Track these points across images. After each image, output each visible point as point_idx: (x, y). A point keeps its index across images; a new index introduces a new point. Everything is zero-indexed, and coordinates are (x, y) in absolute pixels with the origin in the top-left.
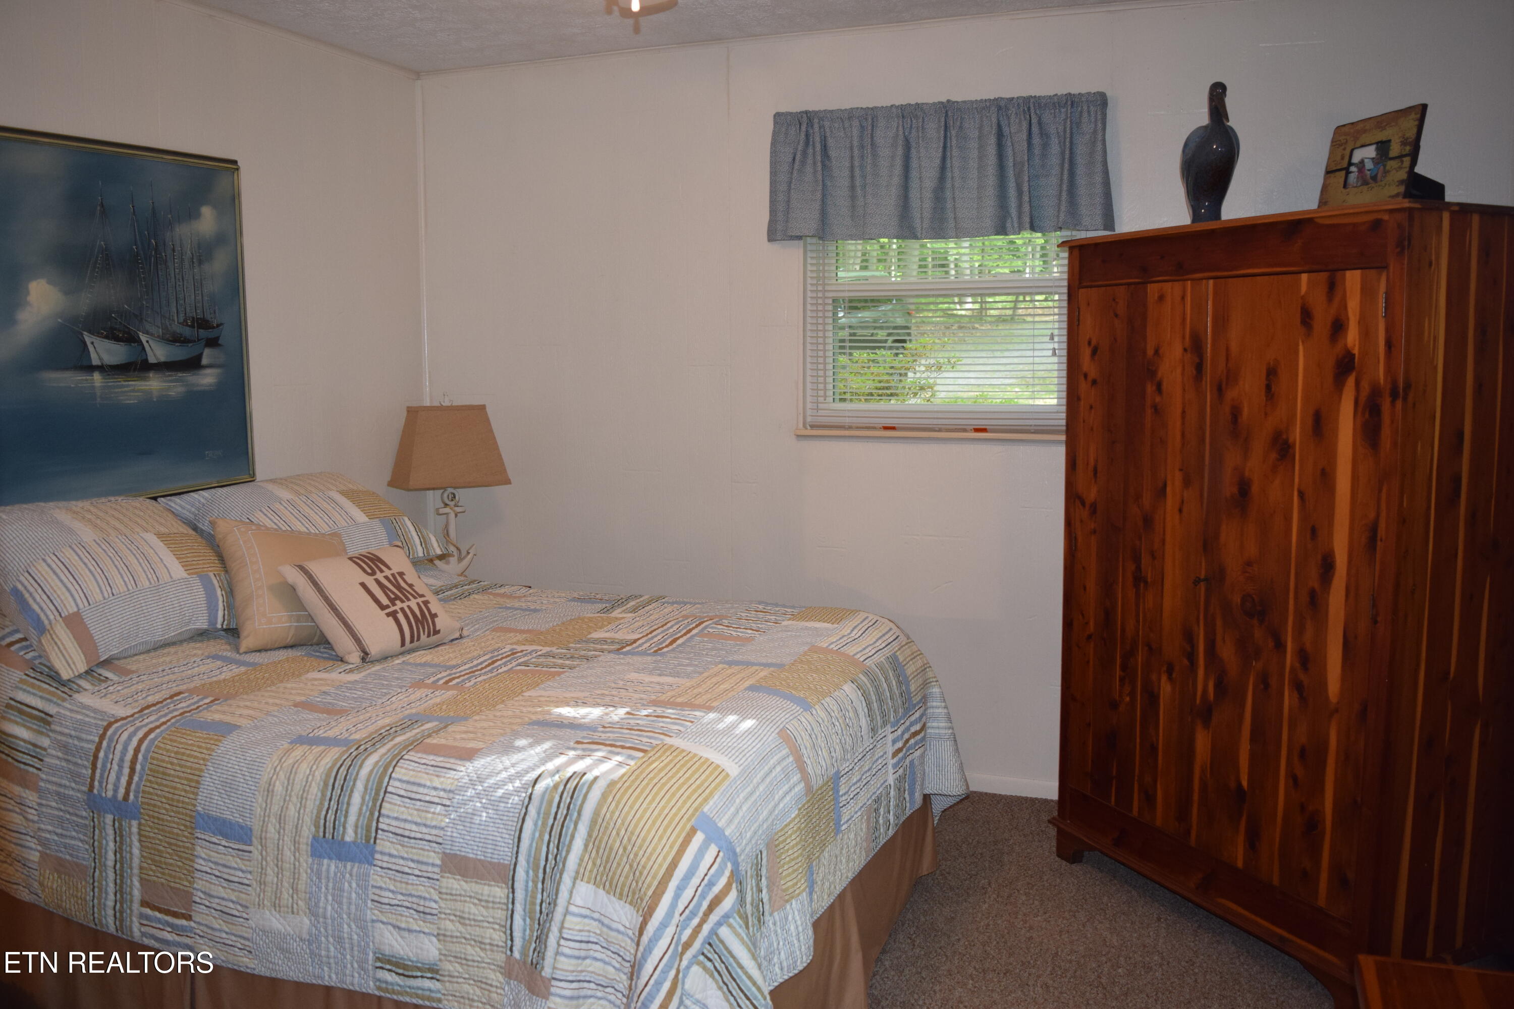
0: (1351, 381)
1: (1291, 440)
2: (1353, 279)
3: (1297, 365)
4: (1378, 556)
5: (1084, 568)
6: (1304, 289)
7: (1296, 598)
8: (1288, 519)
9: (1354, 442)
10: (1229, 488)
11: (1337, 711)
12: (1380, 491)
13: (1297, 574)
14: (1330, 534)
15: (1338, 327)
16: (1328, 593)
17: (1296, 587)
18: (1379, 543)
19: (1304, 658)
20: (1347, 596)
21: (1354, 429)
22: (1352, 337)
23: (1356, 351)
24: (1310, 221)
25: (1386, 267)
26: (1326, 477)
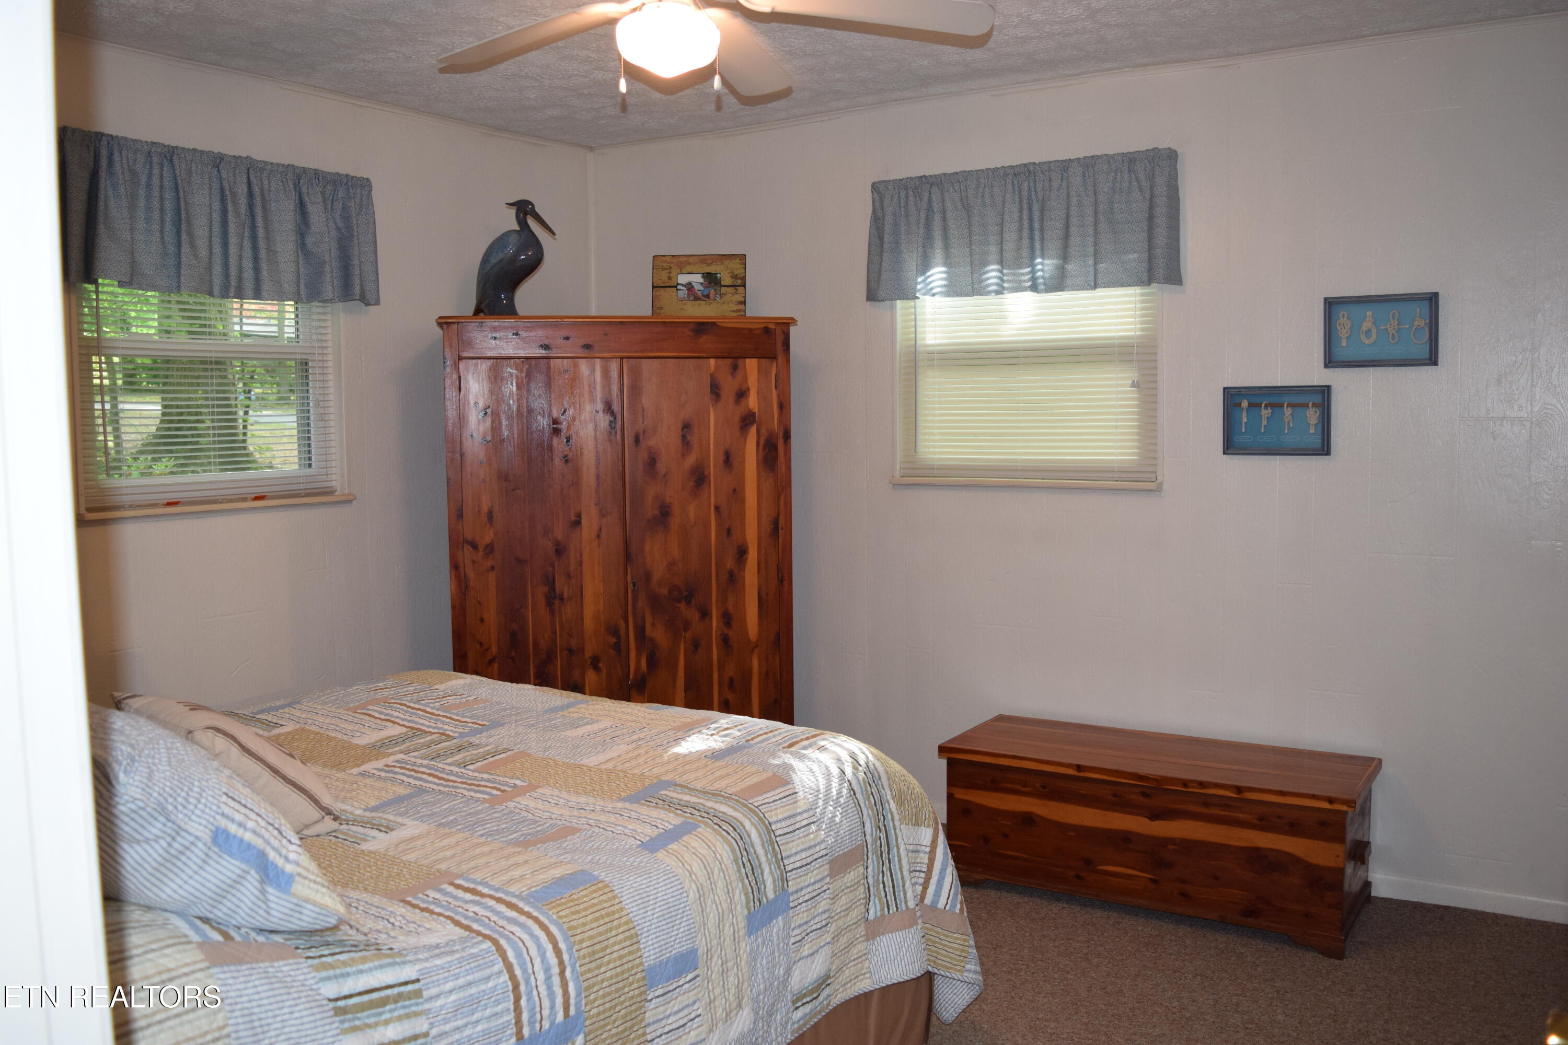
0: (753, 430)
1: (706, 473)
2: (751, 365)
3: (709, 420)
4: (780, 540)
5: (479, 603)
6: (713, 368)
7: (717, 580)
8: (707, 526)
9: (758, 469)
10: (650, 510)
11: (757, 646)
12: (779, 498)
13: (717, 565)
14: (743, 531)
15: (742, 394)
16: (744, 571)
17: (717, 573)
18: (780, 531)
19: (727, 619)
20: (759, 570)
21: (758, 460)
22: (753, 402)
23: (756, 410)
24: (714, 324)
25: (775, 358)
26: (737, 493)
